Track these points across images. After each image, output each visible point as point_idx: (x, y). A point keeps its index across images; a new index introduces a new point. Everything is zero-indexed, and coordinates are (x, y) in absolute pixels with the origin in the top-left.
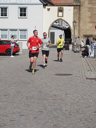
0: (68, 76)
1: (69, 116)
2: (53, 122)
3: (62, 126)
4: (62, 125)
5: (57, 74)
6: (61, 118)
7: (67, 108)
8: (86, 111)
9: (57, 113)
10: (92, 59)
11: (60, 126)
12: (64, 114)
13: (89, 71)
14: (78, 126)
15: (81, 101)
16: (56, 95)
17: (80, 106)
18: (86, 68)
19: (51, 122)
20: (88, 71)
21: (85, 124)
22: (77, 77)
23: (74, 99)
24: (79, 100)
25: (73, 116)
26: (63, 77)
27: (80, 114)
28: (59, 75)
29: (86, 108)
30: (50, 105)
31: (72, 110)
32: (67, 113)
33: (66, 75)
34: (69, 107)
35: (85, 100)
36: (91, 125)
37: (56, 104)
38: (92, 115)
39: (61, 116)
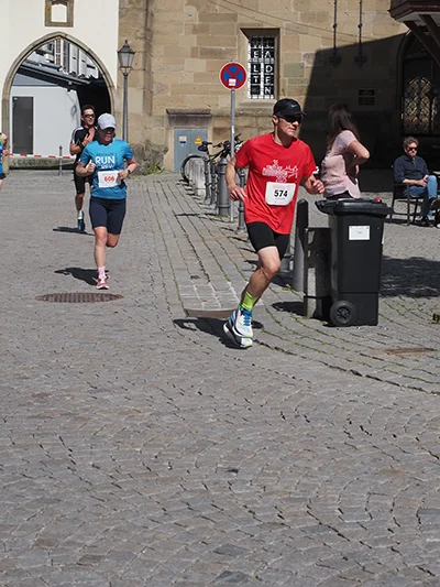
0: (101, 303)
1: (109, 491)
2: (37, 526)
3: (79, 545)
4: (80, 537)
5: (48, 296)
6: (69, 504)
7: (102, 457)
8: (188, 465)
9: (51, 481)
10: (208, 223)
11: (68, 543)
12: (87, 486)
13: (196, 277)
14: (154, 537)
15: (165, 418)
16: (47, 395)
17: (159, 446)
18: (181, 267)
19: (23, 526)
20: (192, 277)
21: (188, 529)
22: (143, 306)
23: (129, 411)
24: (154, 418)
25: (127, 492)
26: (79, 307)
27: (164, 480)
28: (59, 298)
29: (191, 451)
30: (20, 446)
31: (124, 463)
32: (99, 477)
33: (93, 301)
34: (108, 451)
35: (184, 416)
36: (216, 534)
37: (46, 441)
38: (216, 483)
39: (74, 493)
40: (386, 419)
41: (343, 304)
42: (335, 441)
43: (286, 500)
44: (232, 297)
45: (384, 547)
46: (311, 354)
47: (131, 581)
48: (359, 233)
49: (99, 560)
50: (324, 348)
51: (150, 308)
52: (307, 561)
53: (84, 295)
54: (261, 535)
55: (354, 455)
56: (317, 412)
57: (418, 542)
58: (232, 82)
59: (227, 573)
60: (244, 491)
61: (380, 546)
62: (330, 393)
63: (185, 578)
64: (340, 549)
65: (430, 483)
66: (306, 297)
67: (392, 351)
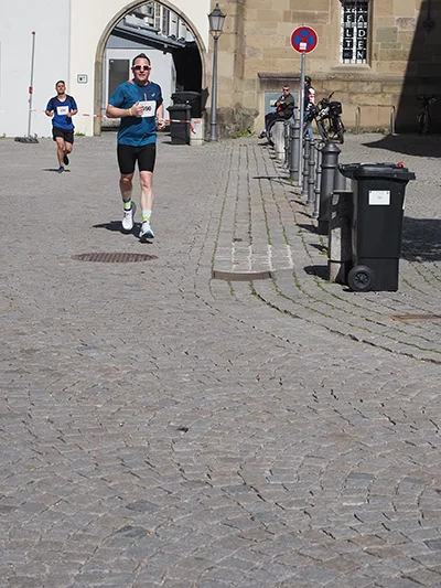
0: (133, 263)
1: (51, 445)
5: (84, 255)
6: (8, 456)
7: (60, 412)
8: (141, 423)
10: (277, 186)
12: (32, 439)
13: (240, 240)
14: (74, 491)
15: (140, 377)
16: (35, 351)
17: (121, 403)
18: (229, 229)
20: (235, 240)
21: (110, 485)
22: (172, 268)
23: (108, 369)
24: (129, 376)
25: (69, 446)
26: (109, 267)
27: (112, 436)
28: (94, 257)
29: (150, 408)
31: (79, 419)
32: (48, 432)
33: (127, 260)
34: (69, 407)
35: (160, 375)
36: (136, 489)
37: (14, 395)
38: (159, 441)
39: (16, 446)
40: (361, 384)
41: (362, 268)
42: (299, 404)
43: (221, 459)
44: (265, 260)
45: (299, 508)
46: (317, 318)
47: (30, 532)
48: (379, 198)
49: (9, 511)
50: (332, 313)
51: (177, 269)
52: (213, 519)
53: (120, 254)
54: (180, 493)
55: (311, 418)
56: (295, 375)
57: (333, 506)
58: (303, 46)
59: (129, 528)
60: (184, 450)
61: (294, 508)
62: (315, 357)
63: (84, 530)
64: (252, 509)
65: (374, 448)
66: (330, 261)
67: (399, 317)
